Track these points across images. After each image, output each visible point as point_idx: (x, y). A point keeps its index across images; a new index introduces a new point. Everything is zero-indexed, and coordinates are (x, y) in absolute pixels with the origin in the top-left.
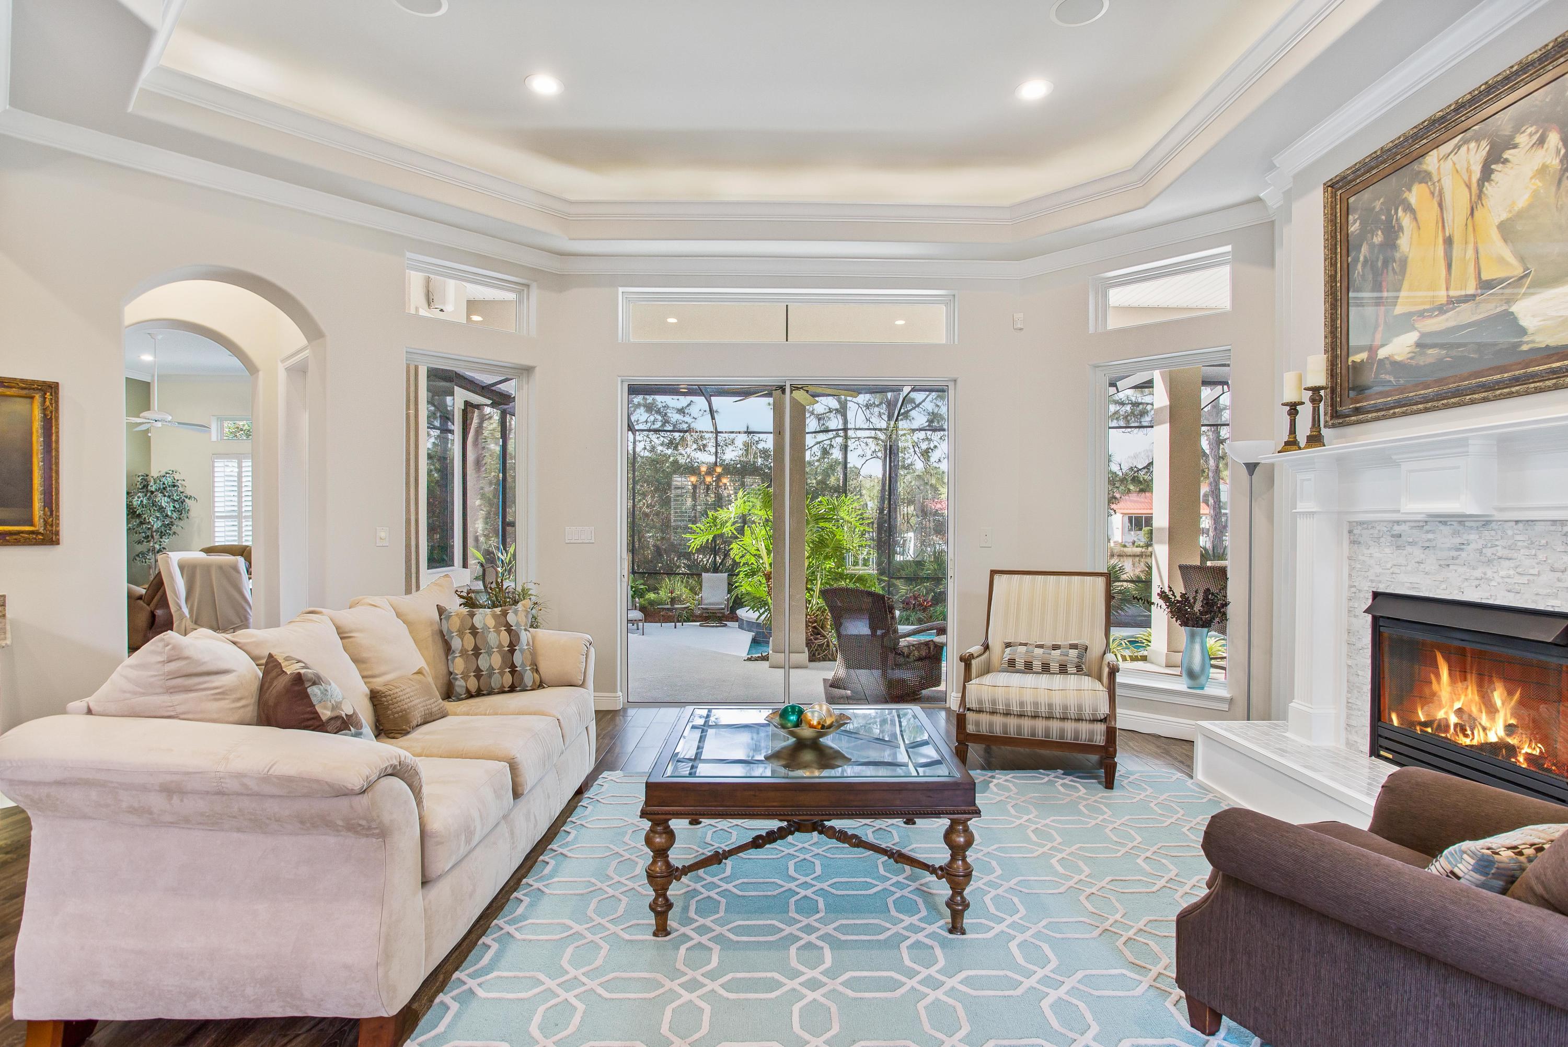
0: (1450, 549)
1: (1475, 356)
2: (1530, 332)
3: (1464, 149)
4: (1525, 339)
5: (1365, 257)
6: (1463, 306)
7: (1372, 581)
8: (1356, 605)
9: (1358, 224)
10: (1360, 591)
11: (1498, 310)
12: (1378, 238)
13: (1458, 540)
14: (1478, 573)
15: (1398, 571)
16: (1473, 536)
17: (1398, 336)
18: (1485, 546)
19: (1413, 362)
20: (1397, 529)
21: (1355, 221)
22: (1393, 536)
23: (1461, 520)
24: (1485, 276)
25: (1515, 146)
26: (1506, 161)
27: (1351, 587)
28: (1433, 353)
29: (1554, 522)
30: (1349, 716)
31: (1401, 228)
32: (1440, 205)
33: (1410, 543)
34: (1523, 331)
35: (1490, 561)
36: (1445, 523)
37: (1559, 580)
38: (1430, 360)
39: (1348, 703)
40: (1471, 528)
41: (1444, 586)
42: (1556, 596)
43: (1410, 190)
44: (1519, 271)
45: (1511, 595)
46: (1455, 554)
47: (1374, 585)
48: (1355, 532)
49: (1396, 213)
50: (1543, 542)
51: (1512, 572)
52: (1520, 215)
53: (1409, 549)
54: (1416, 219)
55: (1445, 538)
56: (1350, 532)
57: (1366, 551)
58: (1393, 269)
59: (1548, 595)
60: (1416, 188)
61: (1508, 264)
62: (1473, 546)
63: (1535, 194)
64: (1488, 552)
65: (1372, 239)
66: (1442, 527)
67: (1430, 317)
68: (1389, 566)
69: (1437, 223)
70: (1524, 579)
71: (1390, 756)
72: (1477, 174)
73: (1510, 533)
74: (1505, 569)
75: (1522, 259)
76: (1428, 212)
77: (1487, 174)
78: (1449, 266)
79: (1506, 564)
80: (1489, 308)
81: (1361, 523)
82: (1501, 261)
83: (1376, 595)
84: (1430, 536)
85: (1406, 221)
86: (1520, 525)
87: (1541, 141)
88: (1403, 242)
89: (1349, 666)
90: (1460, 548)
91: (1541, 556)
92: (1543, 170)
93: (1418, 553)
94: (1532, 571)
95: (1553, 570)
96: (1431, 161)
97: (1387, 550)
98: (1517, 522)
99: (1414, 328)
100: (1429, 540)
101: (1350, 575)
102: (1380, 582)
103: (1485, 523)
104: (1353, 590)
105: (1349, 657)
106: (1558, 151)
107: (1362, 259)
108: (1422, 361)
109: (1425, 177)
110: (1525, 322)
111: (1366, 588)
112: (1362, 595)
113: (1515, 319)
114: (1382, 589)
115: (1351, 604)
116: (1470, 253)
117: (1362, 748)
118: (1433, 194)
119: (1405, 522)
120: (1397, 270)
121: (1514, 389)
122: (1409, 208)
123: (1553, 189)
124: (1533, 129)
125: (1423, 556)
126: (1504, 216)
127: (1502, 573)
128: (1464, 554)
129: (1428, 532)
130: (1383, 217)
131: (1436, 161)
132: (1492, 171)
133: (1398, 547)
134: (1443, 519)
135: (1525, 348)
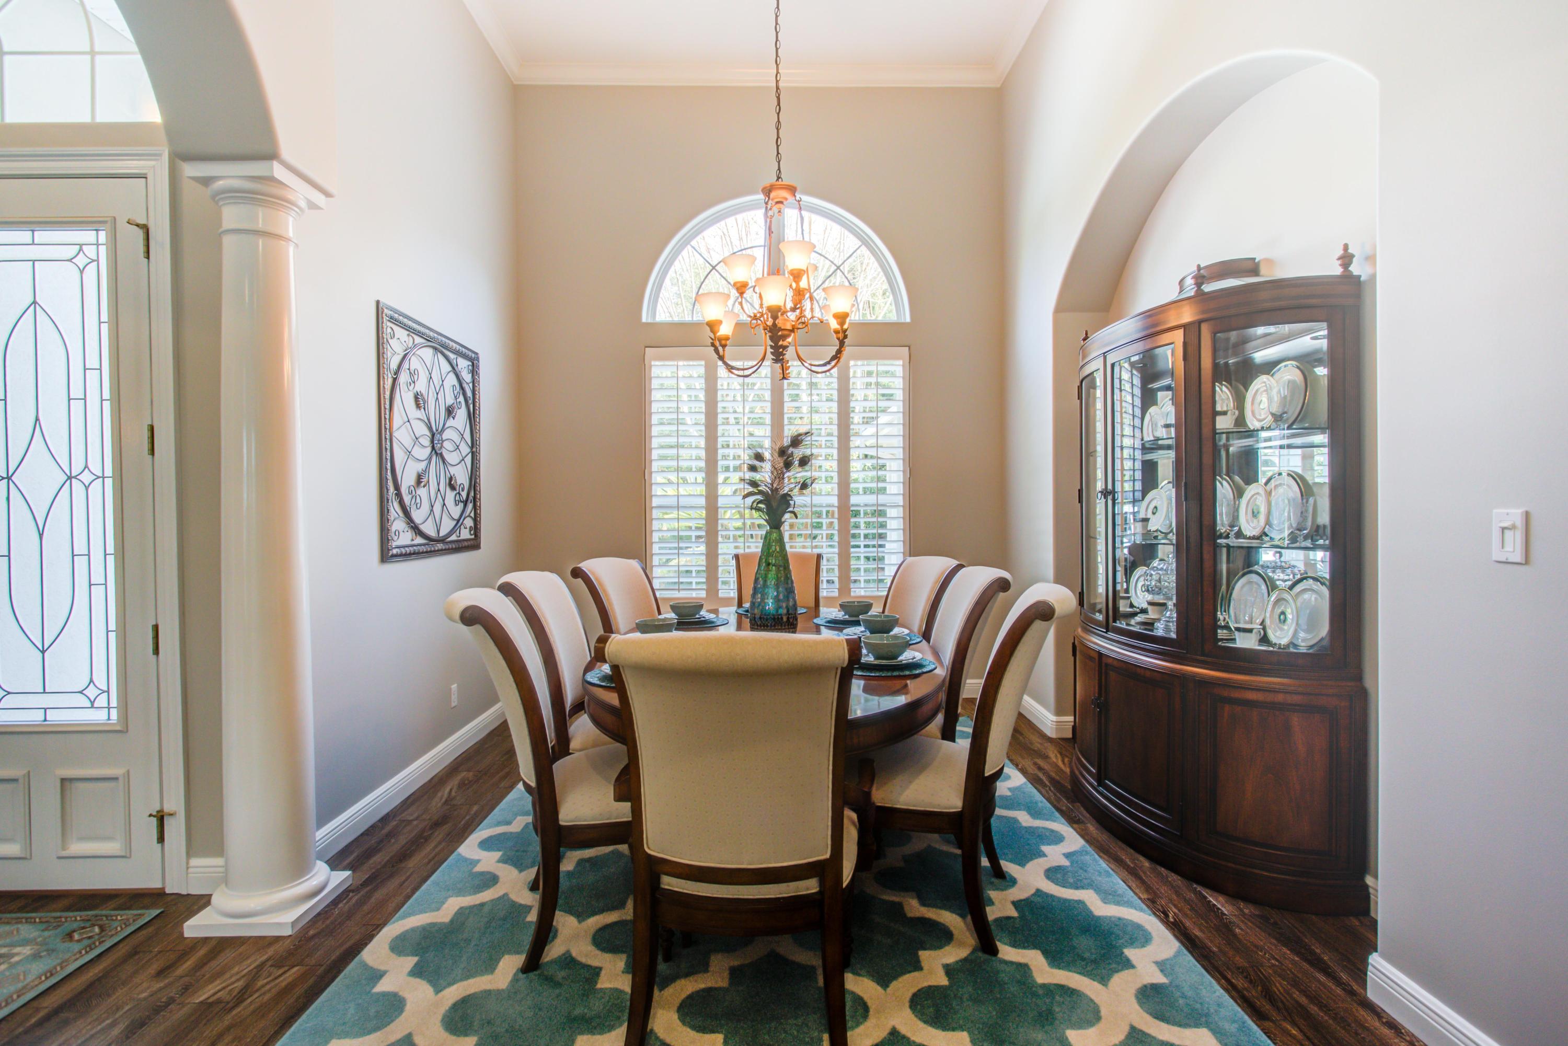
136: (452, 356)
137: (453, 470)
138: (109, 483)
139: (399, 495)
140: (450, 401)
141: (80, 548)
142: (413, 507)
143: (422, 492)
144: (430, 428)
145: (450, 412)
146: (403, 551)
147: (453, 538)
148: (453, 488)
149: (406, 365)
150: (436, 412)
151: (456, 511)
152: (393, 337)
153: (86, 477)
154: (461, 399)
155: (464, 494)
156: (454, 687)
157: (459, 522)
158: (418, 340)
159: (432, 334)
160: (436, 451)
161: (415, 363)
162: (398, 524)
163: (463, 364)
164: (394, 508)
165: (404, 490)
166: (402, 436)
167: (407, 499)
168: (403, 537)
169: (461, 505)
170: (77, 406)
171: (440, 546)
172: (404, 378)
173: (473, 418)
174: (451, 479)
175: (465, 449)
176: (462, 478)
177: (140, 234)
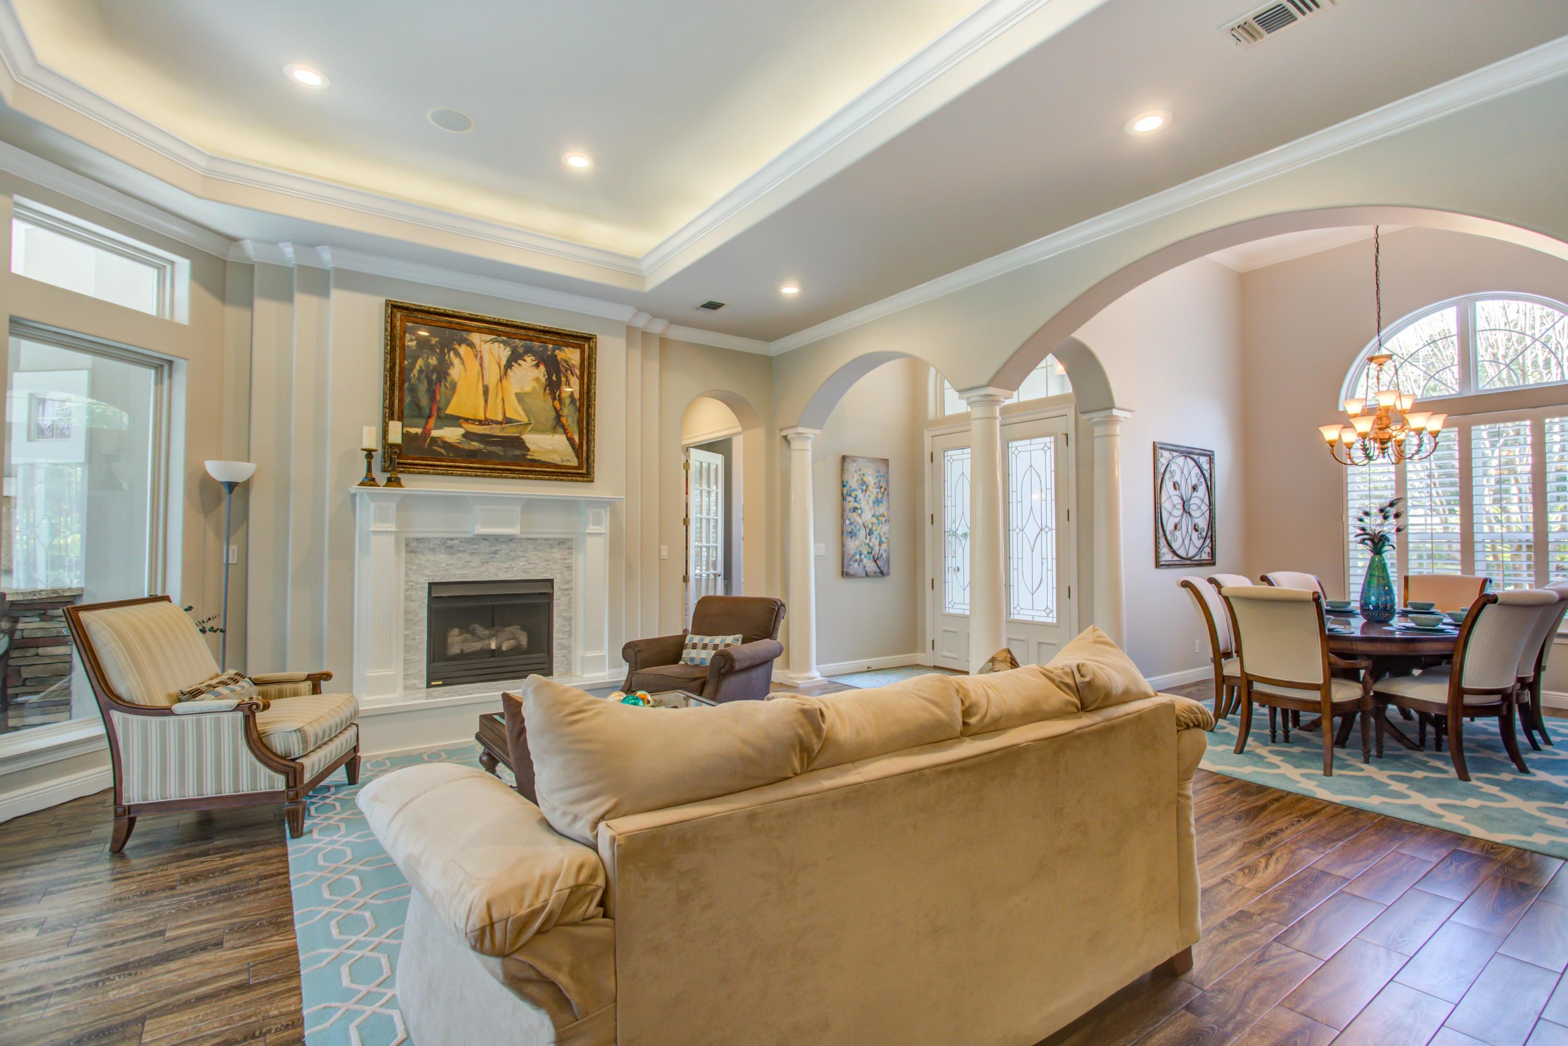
0: (488, 553)
1: (502, 454)
2: (531, 450)
3: (496, 344)
4: (529, 453)
5: (421, 367)
6: (494, 426)
7: (428, 576)
8: (413, 593)
9: (414, 343)
10: (416, 583)
11: (515, 435)
12: (433, 361)
13: (494, 549)
14: (507, 565)
15: (450, 568)
16: (503, 546)
17: (448, 426)
18: (511, 551)
19: (461, 446)
20: (450, 543)
21: (412, 340)
22: (448, 547)
23: (496, 539)
24: (508, 415)
25: (525, 361)
26: (519, 365)
27: (407, 582)
28: (476, 445)
29: (546, 539)
30: (405, 670)
31: (452, 364)
32: (481, 365)
33: (460, 551)
34: (528, 450)
35: (513, 559)
36: (486, 540)
37: (548, 565)
38: (472, 448)
39: (405, 660)
40: (502, 542)
41: (485, 574)
42: (546, 573)
43: (460, 345)
44: (526, 420)
45: (524, 574)
46: (492, 556)
47: (430, 578)
48: (412, 544)
49: (449, 353)
50: (541, 548)
51: (525, 563)
52: (526, 393)
53: (460, 555)
54: (463, 364)
55: (484, 547)
56: (407, 545)
57: (422, 557)
58: (445, 386)
59: (543, 573)
60: (464, 346)
61: (520, 414)
62: (503, 551)
63: (534, 388)
64: (512, 554)
65: (428, 359)
66: (483, 542)
67: (473, 424)
68: (443, 565)
69: (479, 374)
70: (532, 566)
71: (441, 683)
72: (504, 362)
73: (524, 544)
74: (521, 563)
75: (528, 416)
76: (474, 366)
77: (509, 366)
78: (486, 401)
79: (523, 559)
80: (510, 431)
81: (417, 539)
82: (517, 411)
83: (431, 585)
84: (475, 546)
85: (456, 361)
86: (530, 541)
87: (537, 366)
88: (455, 372)
89: (406, 635)
90: (495, 553)
91: (540, 554)
92: (537, 380)
93: (467, 557)
94: (537, 562)
95: (545, 561)
96: (475, 338)
97: (442, 556)
98: (528, 539)
99: (460, 426)
100: (475, 549)
101: (407, 575)
102: (436, 576)
103: (511, 539)
104: (410, 583)
105: (406, 628)
106: (544, 376)
107: (417, 367)
108: (466, 447)
109: (471, 345)
110: (529, 445)
111: (423, 581)
112: (418, 586)
113: (524, 442)
114: (437, 580)
115: (408, 593)
116: (499, 400)
117: (420, 686)
118: (476, 357)
119: (456, 539)
120: (449, 387)
121: (530, 476)
122: (458, 354)
123: (542, 391)
124: (534, 358)
125: (470, 558)
126: (518, 391)
127: (521, 564)
128: (498, 556)
129: (474, 544)
130: (438, 350)
131: (478, 340)
132: (512, 365)
133: (451, 554)
134: (485, 538)
135: (529, 457)
136: (1195, 457)
137: (1196, 521)
138: (1054, 532)
139: (1165, 535)
140: (1194, 482)
141: (1044, 556)
142: (1173, 541)
143: (1178, 533)
144: (1182, 499)
145: (1194, 488)
146: (1167, 563)
147: (1197, 558)
148: (1196, 530)
149: (1168, 469)
150: (1186, 490)
151: (1199, 543)
152: (1162, 456)
153: (1047, 530)
154: (1202, 480)
155: (1204, 534)
156: (1197, 641)
157: (1200, 549)
158: (1175, 454)
159: (1183, 449)
160: (1186, 510)
161: (1173, 467)
162: (1164, 550)
163: (1203, 461)
164: (1162, 541)
165: (1167, 533)
166: (1166, 505)
167: (1169, 537)
168: (1167, 556)
169: (1202, 540)
170: (1044, 503)
171: (1188, 562)
172: (1167, 475)
173: (1210, 490)
174: (1195, 525)
175: (1205, 508)
176: (1203, 523)
177: (1065, 436)
